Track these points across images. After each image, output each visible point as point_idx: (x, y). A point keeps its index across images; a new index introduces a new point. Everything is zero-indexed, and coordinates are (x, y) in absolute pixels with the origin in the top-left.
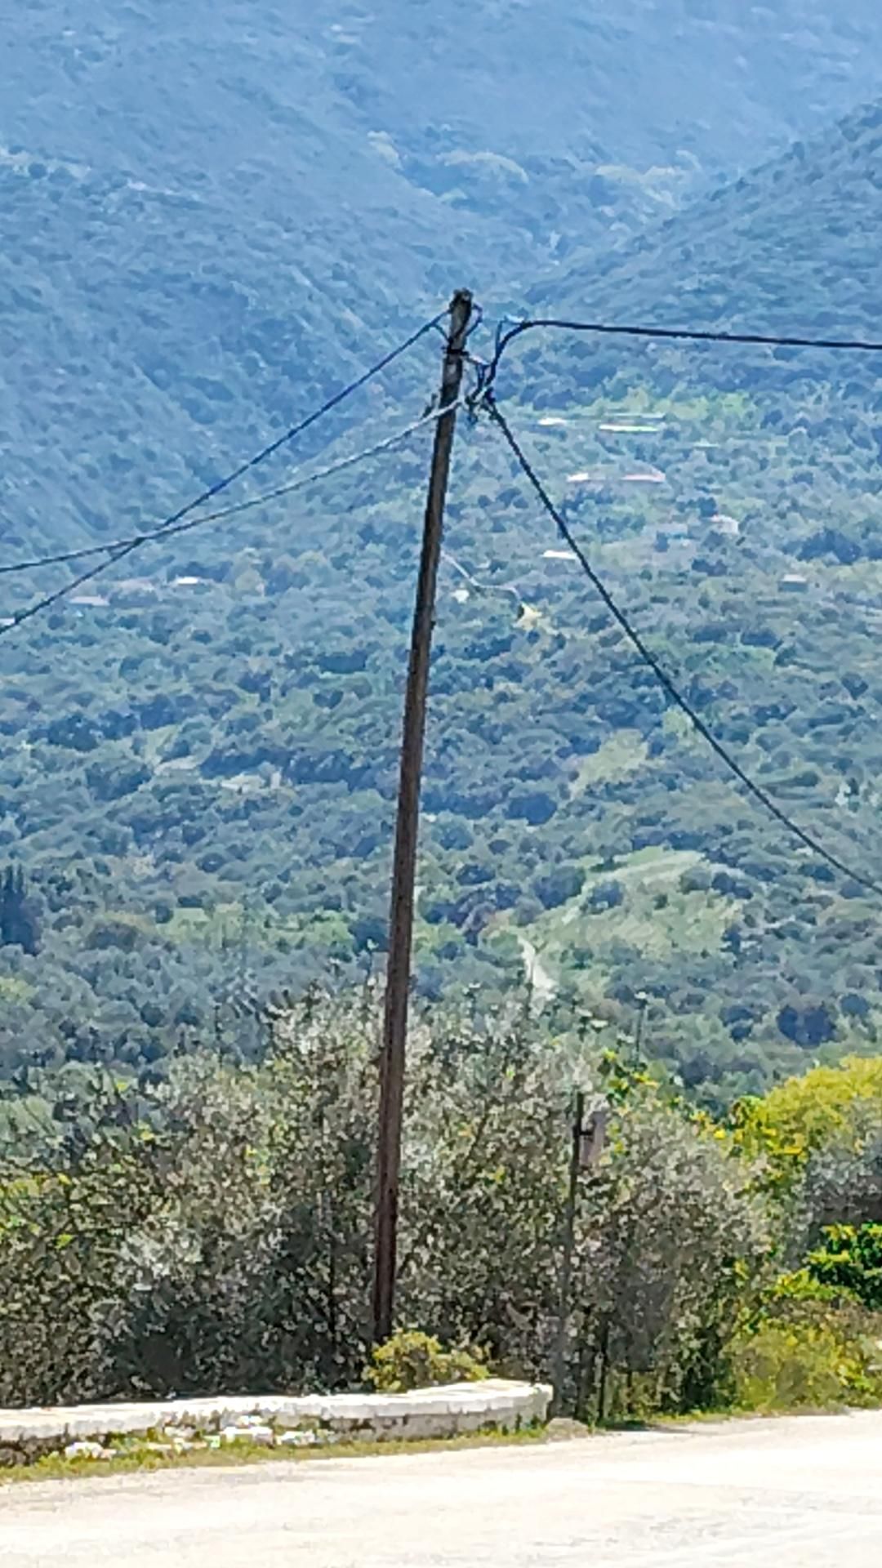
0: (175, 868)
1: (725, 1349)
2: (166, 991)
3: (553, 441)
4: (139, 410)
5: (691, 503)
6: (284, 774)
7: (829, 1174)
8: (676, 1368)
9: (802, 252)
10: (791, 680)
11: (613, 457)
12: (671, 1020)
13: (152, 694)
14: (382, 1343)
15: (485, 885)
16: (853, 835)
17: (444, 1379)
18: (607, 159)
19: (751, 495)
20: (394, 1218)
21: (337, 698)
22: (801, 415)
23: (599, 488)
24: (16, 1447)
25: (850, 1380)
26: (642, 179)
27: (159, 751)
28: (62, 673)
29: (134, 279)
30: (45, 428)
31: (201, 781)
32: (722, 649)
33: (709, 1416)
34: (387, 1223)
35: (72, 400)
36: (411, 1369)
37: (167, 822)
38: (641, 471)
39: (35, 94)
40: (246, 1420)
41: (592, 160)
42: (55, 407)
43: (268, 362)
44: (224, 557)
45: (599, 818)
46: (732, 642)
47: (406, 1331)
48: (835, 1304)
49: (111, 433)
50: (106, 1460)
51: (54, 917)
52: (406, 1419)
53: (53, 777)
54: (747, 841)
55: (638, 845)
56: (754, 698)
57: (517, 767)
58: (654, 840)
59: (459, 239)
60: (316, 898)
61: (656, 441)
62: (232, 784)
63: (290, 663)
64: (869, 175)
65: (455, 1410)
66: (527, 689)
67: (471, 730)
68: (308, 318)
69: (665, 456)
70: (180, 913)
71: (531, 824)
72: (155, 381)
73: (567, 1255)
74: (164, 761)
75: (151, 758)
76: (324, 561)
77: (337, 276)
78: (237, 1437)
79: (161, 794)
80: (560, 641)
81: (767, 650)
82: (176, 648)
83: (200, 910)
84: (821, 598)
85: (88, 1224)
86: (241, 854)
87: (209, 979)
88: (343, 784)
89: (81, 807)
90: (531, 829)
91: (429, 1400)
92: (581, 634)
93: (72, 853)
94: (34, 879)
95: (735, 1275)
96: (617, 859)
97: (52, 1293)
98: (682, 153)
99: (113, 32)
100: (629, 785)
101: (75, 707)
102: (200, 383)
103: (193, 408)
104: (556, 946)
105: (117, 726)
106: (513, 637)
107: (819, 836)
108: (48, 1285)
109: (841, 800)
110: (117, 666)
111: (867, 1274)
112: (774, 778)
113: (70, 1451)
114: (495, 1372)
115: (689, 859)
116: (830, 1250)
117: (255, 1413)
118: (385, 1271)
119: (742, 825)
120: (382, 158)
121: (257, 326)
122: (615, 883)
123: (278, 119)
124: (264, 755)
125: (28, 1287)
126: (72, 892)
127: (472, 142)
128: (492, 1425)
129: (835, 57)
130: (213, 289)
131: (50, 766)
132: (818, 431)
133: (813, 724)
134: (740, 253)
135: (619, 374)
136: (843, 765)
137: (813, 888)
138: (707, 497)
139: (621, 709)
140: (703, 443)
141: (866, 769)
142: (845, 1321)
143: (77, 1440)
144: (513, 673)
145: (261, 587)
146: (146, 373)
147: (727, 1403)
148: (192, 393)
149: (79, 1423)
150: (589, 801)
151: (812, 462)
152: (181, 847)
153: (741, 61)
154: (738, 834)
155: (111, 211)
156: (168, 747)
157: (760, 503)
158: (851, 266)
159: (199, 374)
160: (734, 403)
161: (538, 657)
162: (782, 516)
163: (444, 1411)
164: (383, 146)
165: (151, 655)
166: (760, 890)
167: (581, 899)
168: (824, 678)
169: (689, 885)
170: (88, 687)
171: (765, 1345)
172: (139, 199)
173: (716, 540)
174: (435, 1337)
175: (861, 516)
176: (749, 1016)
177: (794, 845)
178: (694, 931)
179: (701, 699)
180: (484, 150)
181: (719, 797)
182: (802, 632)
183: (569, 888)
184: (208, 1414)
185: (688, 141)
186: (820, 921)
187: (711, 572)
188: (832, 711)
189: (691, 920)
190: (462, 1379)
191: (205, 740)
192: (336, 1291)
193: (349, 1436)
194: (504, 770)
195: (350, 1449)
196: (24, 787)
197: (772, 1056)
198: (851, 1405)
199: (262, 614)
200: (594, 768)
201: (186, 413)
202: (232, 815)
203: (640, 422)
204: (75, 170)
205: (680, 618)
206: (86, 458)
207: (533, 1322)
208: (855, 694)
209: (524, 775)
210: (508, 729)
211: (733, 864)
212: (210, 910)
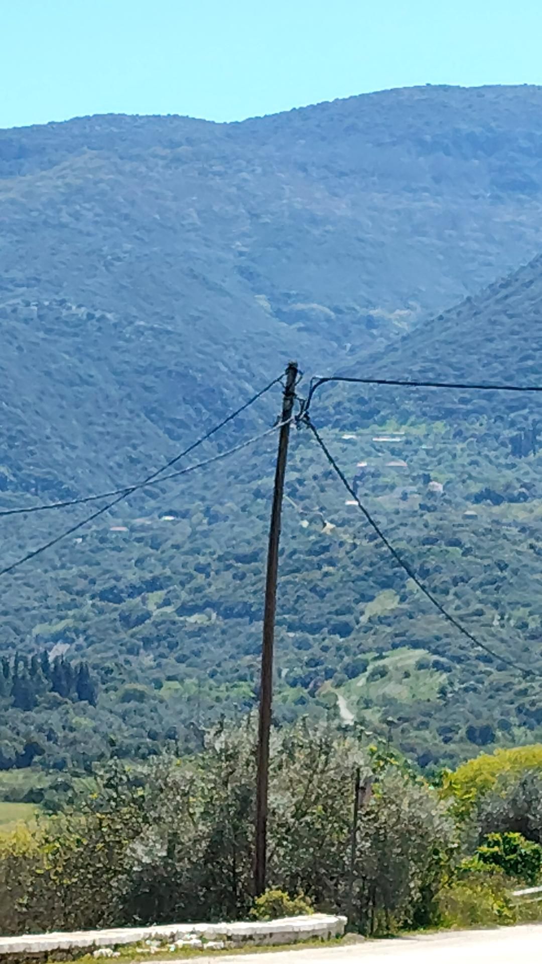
0: (164, 661)
1: (436, 897)
2: (160, 723)
3: (350, 447)
4: (143, 434)
5: (419, 476)
6: (217, 614)
7: (489, 809)
8: (409, 907)
9: (472, 351)
10: (470, 563)
11: (380, 454)
12: (413, 733)
13: (151, 575)
14: (259, 896)
15: (319, 668)
16: (502, 641)
17: (292, 914)
18: (375, 307)
19: (449, 472)
20: (265, 833)
21: (243, 577)
22: (471, 432)
23: (372, 470)
24: (68, 951)
25: (499, 911)
26: (392, 316)
27: (156, 604)
28: (105, 565)
29: (140, 369)
30: (96, 445)
31: (177, 618)
32: (436, 548)
33: (428, 931)
34: (261, 835)
35: (109, 430)
36: (274, 909)
37: (159, 639)
38: (393, 460)
39: (88, 278)
40: (188, 936)
41: (367, 307)
42: (101, 433)
43: (206, 408)
44: (186, 507)
45: (374, 634)
46: (439, 546)
47: (271, 890)
48: (491, 873)
49: (129, 446)
50: (115, 957)
51: (104, 687)
52: (271, 935)
53: (102, 617)
54: (449, 644)
55: (395, 646)
56: (451, 572)
57: (333, 609)
58: (403, 644)
59: (301, 347)
60: (236, 675)
61: (401, 446)
62: (192, 619)
63: (220, 559)
64: (505, 312)
65: (296, 930)
66: (338, 570)
67: (311, 590)
68: (227, 387)
69: (405, 453)
70: (167, 684)
71: (341, 637)
72: (152, 421)
73: (353, 851)
74: (158, 608)
75: (151, 607)
76: (236, 508)
77: (241, 366)
78: (184, 945)
79: (156, 625)
80: (355, 546)
81: (458, 549)
82: (163, 552)
83: (177, 682)
84: (485, 523)
85: (112, 838)
86: (197, 654)
87: (182, 717)
88: (247, 619)
89: (116, 631)
90: (342, 640)
91: (284, 925)
92: (365, 542)
93: (112, 655)
94: (94, 668)
95: (440, 859)
96: (384, 654)
97: (94, 873)
98: (411, 303)
99: (128, 246)
100: (389, 617)
101: (113, 582)
102: (173, 421)
103: (169, 432)
104: (355, 698)
105: (134, 591)
106: (331, 545)
107: (485, 640)
108: (91, 869)
109: (496, 623)
110: (133, 561)
111: (507, 858)
112: (462, 612)
113: (96, 953)
114: (317, 911)
115: (420, 653)
116: (489, 846)
117: (192, 933)
118: (261, 861)
119: (447, 636)
120: (262, 307)
121: (201, 392)
122: (384, 666)
123: (210, 289)
124: (208, 604)
125: (82, 871)
126: (113, 675)
127: (307, 299)
128: (316, 937)
129: (487, 253)
130: (178, 373)
131: (101, 612)
132: (481, 439)
133: (481, 585)
134: (440, 352)
135: (382, 413)
136: (496, 605)
137: (482, 667)
138: (426, 473)
139: (384, 579)
140: (424, 447)
141: (508, 607)
142: (495, 882)
143: (99, 947)
144: (331, 563)
145: (205, 521)
146: (146, 416)
147: (436, 924)
148: (169, 426)
149: (100, 939)
150: (370, 625)
151: (479, 454)
152: (166, 651)
153: (441, 257)
154: (445, 640)
155: (127, 336)
156: (161, 602)
157: (452, 476)
158: (496, 357)
159: (173, 416)
160: (440, 427)
161: (344, 554)
162: (464, 482)
163: (291, 930)
164: (263, 301)
165: (150, 555)
166: (455, 668)
167: (367, 673)
168: (486, 562)
169: (421, 666)
170: (120, 572)
171: (456, 895)
172: (141, 329)
173: (432, 494)
174: (287, 893)
175: (503, 481)
176: (451, 731)
177: (472, 645)
178: (423, 689)
179: (425, 573)
180: (313, 302)
181: (435, 622)
182: (475, 539)
183: (362, 669)
184: (168, 934)
185: (415, 297)
186: (486, 683)
187: (429, 510)
188: (490, 578)
189: (421, 684)
190: (301, 913)
191: (178, 597)
192: (237, 871)
193: (242, 943)
194: (327, 611)
195: (243, 951)
196: (88, 623)
197: (463, 750)
198: (500, 924)
199: (205, 534)
200: (372, 609)
201: (166, 435)
202: (192, 635)
203: (393, 436)
204: (109, 316)
205: (414, 534)
206: (117, 458)
207: (336, 885)
208: (502, 570)
209: (338, 613)
210: (329, 590)
211: (442, 654)
212: (182, 681)
